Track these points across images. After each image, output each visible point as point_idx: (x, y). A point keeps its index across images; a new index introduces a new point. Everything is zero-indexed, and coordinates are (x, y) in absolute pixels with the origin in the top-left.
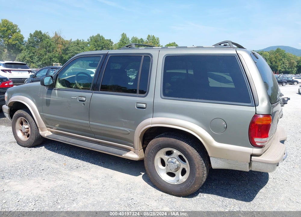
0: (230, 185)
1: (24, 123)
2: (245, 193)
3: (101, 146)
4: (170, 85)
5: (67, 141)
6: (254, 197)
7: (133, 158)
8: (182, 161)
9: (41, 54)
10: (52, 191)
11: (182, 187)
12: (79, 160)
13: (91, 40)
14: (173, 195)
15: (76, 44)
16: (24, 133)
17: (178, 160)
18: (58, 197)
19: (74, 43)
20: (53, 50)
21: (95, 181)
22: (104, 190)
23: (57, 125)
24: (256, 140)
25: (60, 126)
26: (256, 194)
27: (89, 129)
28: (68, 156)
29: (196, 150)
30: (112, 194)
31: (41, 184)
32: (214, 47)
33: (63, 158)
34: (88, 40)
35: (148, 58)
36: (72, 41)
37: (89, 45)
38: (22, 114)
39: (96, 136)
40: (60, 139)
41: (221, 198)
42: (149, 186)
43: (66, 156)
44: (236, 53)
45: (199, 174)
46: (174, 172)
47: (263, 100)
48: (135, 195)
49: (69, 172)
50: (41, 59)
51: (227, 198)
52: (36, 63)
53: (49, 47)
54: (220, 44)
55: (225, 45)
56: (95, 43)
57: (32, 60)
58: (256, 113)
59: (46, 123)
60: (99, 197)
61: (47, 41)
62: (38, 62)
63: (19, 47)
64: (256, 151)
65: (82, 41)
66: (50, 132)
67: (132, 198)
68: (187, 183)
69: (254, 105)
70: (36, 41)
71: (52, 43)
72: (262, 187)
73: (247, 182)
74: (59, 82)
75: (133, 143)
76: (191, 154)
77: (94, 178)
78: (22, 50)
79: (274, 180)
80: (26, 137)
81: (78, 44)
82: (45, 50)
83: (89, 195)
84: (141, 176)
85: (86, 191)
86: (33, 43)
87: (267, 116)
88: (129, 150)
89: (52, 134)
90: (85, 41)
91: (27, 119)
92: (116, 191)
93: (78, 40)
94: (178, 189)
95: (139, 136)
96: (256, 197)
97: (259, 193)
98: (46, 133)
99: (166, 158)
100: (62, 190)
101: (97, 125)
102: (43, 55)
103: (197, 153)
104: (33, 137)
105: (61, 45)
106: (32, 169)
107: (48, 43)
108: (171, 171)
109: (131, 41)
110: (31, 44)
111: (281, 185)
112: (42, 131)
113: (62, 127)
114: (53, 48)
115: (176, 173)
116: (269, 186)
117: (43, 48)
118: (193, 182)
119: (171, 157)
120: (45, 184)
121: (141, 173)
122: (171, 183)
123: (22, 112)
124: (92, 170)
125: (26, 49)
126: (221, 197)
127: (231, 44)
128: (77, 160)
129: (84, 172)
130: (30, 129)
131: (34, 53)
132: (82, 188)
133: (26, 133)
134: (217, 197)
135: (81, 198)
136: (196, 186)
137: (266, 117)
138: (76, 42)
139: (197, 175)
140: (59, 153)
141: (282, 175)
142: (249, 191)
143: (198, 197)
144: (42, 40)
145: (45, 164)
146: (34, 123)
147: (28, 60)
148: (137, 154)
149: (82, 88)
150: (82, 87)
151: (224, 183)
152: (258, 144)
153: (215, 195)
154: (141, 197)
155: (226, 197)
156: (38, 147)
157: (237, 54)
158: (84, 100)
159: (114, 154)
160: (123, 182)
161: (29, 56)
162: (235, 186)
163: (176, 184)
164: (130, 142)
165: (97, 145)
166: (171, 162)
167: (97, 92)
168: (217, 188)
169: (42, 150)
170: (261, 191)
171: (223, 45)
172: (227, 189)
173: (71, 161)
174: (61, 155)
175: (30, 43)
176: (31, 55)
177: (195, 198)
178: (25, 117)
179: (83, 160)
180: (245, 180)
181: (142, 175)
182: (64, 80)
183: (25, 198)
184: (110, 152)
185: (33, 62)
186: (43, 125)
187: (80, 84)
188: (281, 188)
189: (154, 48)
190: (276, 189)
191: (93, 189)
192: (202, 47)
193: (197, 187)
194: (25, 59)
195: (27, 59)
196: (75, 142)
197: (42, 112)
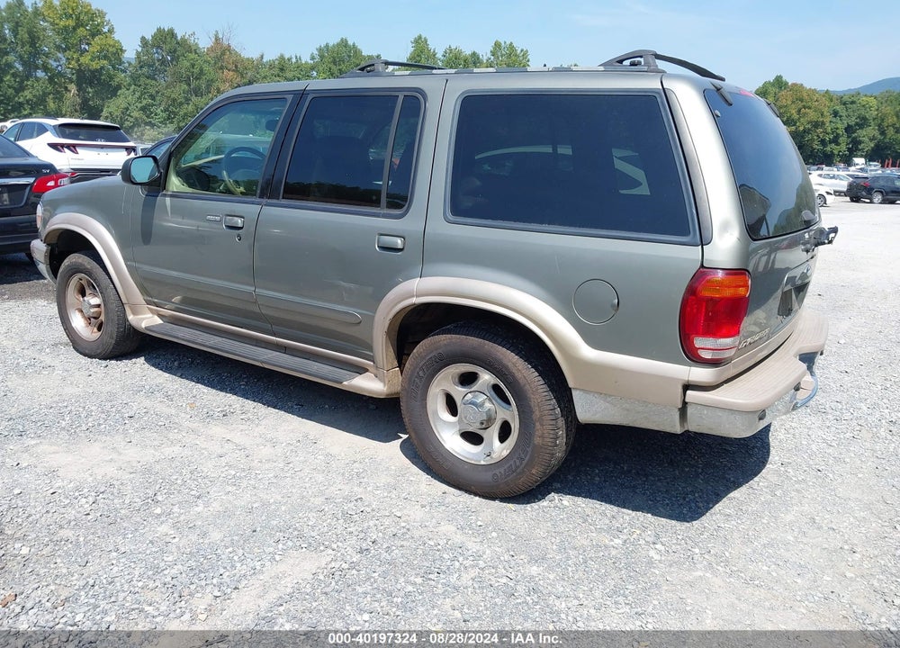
0: (646, 476)
1: (88, 291)
2: (684, 499)
3: (290, 357)
4: (478, 183)
5: (199, 341)
6: (708, 509)
7: (370, 392)
8: (499, 400)
9: (174, 100)
10: (148, 470)
11: (497, 472)
12: (234, 397)
13: (322, 57)
14: (476, 494)
15: (276, 71)
16: (88, 319)
17: (490, 400)
18: (159, 486)
19: (271, 66)
20: (209, 86)
21: (266, 451)
22: (288, 475)
23: (177, 299)
24: (699, 342)
25: (184, 301)
26: (717, 502)
27: (256, 309)
28: (205, 385)
29: (537, 370)
30: (307, 485)
31: (120, 454)
32: (602, 68)
33: (191, 390)
34: (313, 58)
35: (414, 103)
36: (264, 60)
37: (315, 73)
38: (81, 264)
39: (275, 328)
40: (180, 335)
41: (610, 509)
42: (415, 469)
43: (200, 386)
44: (661, 87)
45: (542, 437)
46: (480, 432)
47: (725, 227)
48: (369, 489)
49: (201, 425)
50: (175, 114)
51: (628, 508)
52: (159, 127)
53: (197, 79)
54: (621, 62)
55: (633, 64)
56: (333, 67)
57: (148, 117)
58: (702, 266)
59: (144, 290)
60: (269, 492)
61: (192, 59)
62: (166, 124)
63: (111, 78)
64: (700, 374)
65: (294, 60)
66: (156, 317)
67: (359, 496)
68: (512, 462)
69: (699, 243)
70: (159, 60)
71: (206, 68)
72: (737, 485)
73: (700, 470)
74: (178, 174)
75: (371, 349)
76: (522, 382)
77: (267, 443)
78: (119, 87)
79: (782, 469)
80: (95, 330)
81: (282, 70)
82: (185, 87)
83: (244, 485)
84: (398, 443)
85: (238, 474)
86: (150, 66)
87: (735, 274)
88: (361, 370)
89: (160, 321)
90: (303, 62)
91: (94, 280)
92: (320, 478)
93: (282, 57)
94: (487, 477)
95: (386, 329)
96: (712, 510)
97: (725, 499)
98: (144, 319)
99: (458, 392)
100: (172, 471)
101: (273, 296)
102: (181, 104)
103: (540, 378)
104: (112, 330)
105: (231, 73)
106: (103, 415)
107: (193, 66)
108: (471, 429)
109: (442, 61)
110: (145, 70)
111: (798, 482)
112: (134, 313)
113: (191, 304)
114: (210, 83)
115: (485, 434)
116: (761, 484)
117: (180, 82)
118: (527, 458)
119: (472, 390)
120: (132, 454)
121: (401, 435)
122: (472, 460)
123: (80, 261)
124: (263, 422)
125: (130, 85)
126: (612, 506)
127: (651, 59)
128: (229, 395)
129: (242, 427)
130: (103, 305)
131: (152, 97)
132: (227, 468)
133: (95, 318)
134: (598, 506)
135: (219, 492)
136: (534, 471)
137: (734, 277)
138: (277, 62)
139: (537, 440)
140: (181, 377)
141: (810, 456)
142: (697, 495)
143: (544, 503)
144: (175, 59)
145: (139, 404)
146: (114, 291)
147: (136, 119)
148: (382, 380)
149: (242, 193)
150: (242, 189)
151: (630, 471)
152: (706, 355)
153: (595, 501)
154: (385, 494)
155: (624, 507)
156: (126, 359)
157: (664, 89)
158: (240, 225)
159: (322, 378)
160: (343, 455)
161: (139, 105)
162: (659, 480)
163: (483, 463)
164: (362, 346)
165: (278, 353)
166: (470, 403)
167: (275, 201)
168: (605, 481)
169: (139, 368)
170: (734, 494)
171: (627, 63)
172: (635, 487)
173: (210, 397)
174: (187, 382)
175: (141, 67)
176: (144, 102)
177: (535, 505)
178: (88, 273)
179: (245, 395)
180: (693, 466)
181: (401, 440)
182: (193, 168)
183: (72, 485)
184: (310, 375)
185: (152, 125)
186: (139, 297)
187: (237, 182)
188: (797, 491)
189: (434, 71)
190: (778, 493)
191: (257, 472)
192: (568, 70)
193: (536, 473)
194: (129, 115)
195: (135, 114)
196: (219, 346)
197: (131, 261)
